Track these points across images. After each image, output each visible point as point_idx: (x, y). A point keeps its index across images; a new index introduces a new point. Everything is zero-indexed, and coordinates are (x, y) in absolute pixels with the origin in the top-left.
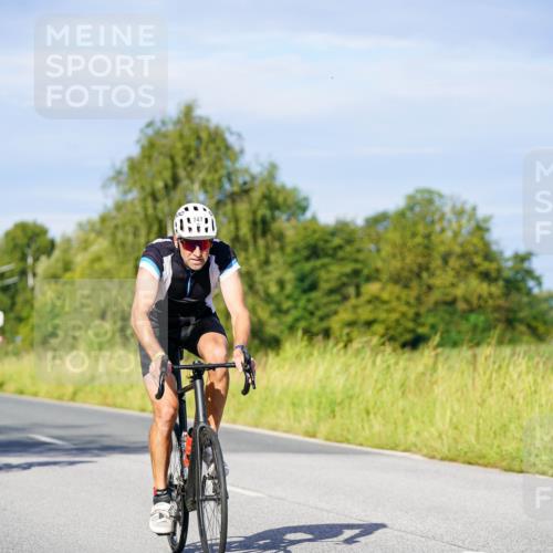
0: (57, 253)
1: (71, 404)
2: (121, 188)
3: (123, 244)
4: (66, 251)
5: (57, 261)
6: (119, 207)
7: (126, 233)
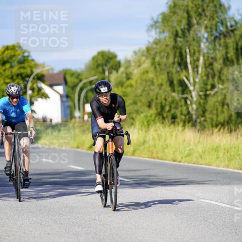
0: (122, 69)
1: (132, 157)
2: (158, 30)
3: (159, 64)
4: (127, 68)
5: (122, 73)
6: (157, 42)
7: (162, 58)
